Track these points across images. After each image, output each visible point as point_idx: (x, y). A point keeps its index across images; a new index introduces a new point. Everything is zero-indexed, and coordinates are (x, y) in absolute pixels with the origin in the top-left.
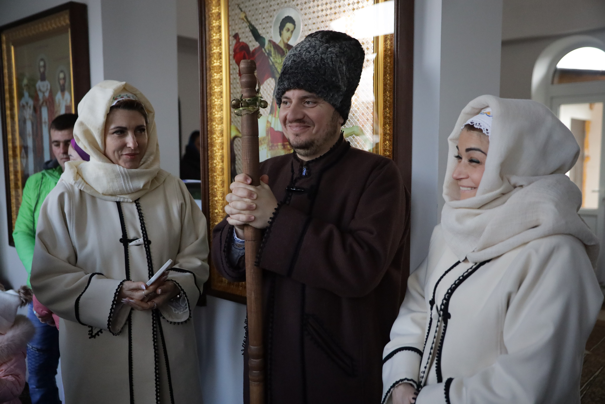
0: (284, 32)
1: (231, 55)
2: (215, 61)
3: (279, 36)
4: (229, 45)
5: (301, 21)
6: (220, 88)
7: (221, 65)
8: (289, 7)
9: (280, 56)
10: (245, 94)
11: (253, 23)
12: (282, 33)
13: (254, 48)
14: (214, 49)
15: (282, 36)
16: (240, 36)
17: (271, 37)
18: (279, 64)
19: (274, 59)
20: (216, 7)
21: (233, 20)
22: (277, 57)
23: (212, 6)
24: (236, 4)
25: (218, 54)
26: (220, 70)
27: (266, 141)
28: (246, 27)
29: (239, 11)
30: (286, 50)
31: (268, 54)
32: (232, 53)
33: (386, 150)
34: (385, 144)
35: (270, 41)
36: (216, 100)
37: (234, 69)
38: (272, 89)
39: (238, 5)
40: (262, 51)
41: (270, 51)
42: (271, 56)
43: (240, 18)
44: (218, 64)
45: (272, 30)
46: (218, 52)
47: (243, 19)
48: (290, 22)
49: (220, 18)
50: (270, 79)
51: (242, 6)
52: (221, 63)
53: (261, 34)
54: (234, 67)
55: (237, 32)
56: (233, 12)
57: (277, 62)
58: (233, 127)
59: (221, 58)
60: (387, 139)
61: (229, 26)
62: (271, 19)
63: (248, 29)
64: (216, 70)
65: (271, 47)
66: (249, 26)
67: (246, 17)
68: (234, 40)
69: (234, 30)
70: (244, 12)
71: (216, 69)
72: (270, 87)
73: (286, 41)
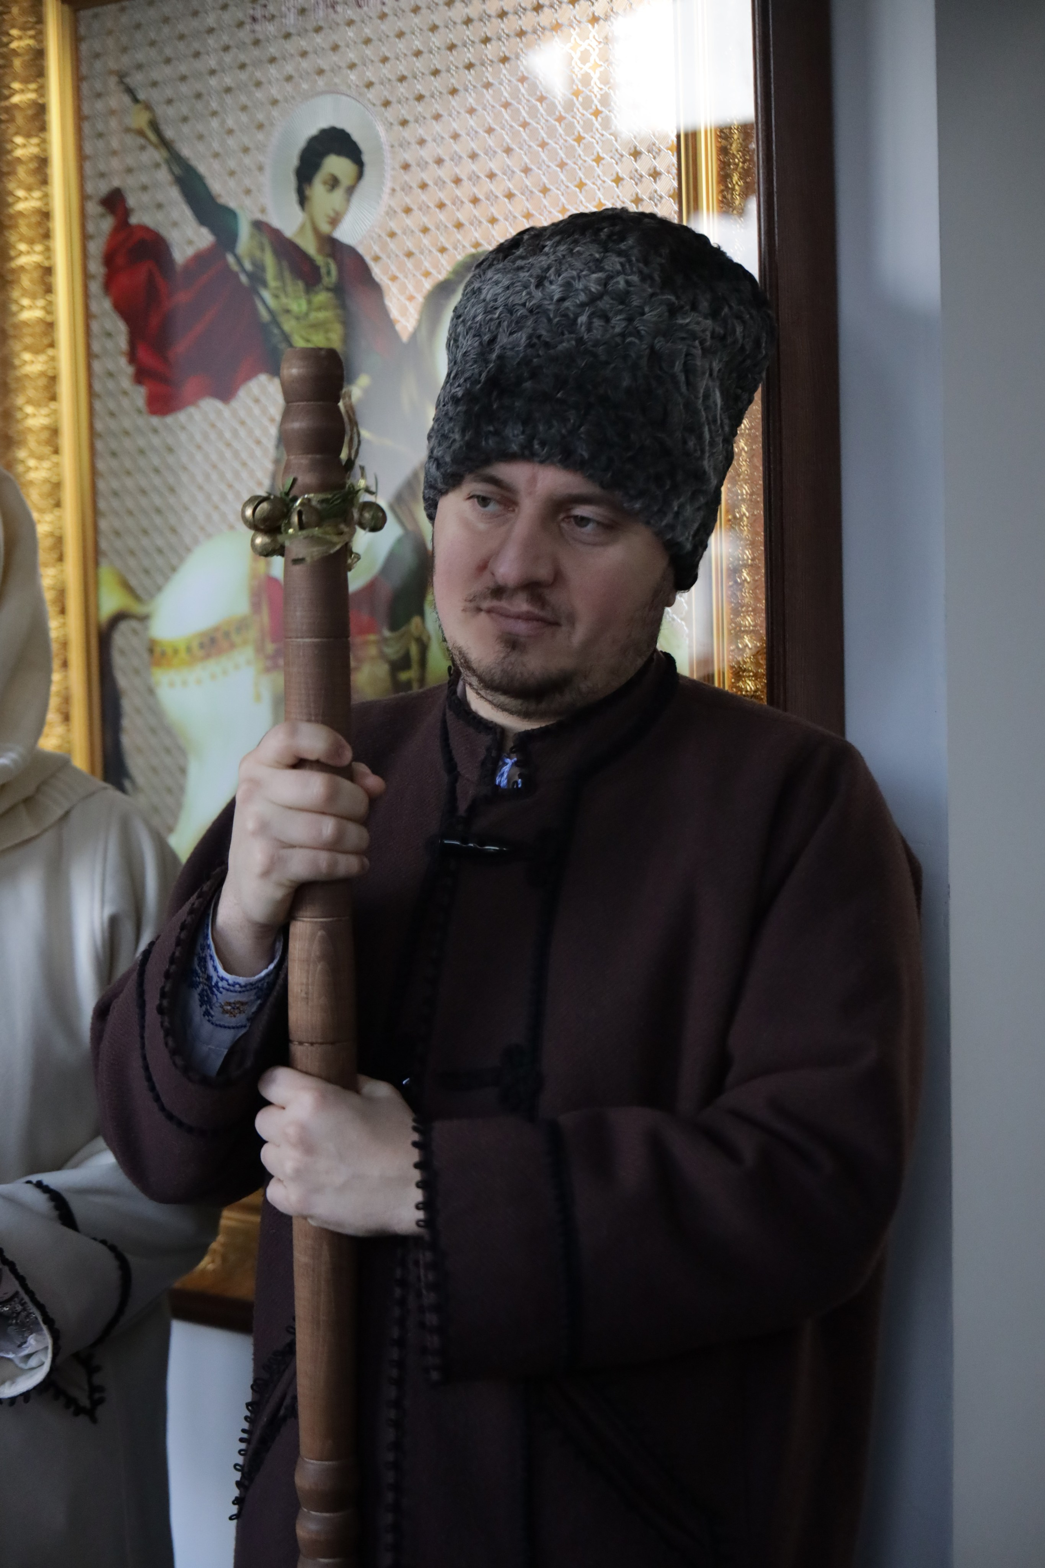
0: (318, 190)
1: (93, 277)
2: (25, 302)
3: (296, 207)
4: (85, 237)
5: (386, 147)
6: (48, 415)
7: (49, 319)
8: (333, 90)
9: (301, 285)
10: (306, 478)
11: (186, 151)
12: (308, 192)
13: (190, 252)
14: (21, 253)
15: (306, 205)
16: (131, 201)
17: (263, 211)
18: (298, 318)
19: (276, 297)
20: (26, 81)
21: (100, 135)
22: (290, 289)
23: (7, 79)
24: (111, 72)
25: (36, 275)
26: (46, 341)
27: (253, 634)
28: (157, 166)
29: (126, 99)
30: (328, 265)
31: (251, 276)
32: (97, 268)
33: (745, 670)
34: (738, 647)
35: (259, 226)
36: (32, 463)
37: (109, 335)
38: (272, 420)
39: (122, 76)
40: (227, 266)
41: (260, 267)
42: (265, 284)
43: (128, 130)
44: (38, 314)
45: (266, 179)
46: (39, 266)
47: (141, 133)
48: (339, 153)
49: (43, 128)
50: (263, 378)
51: (136, 79)
52: (49, 309)
53: (220, 196)
54: (108, 326)
55: (116, 183)
56: (99, 105)
57: (288, 311)
58: (107, 576)
59: (49, 289)
60: (745, 626)
61: (82, 157)
62: (260, 136)
63: (163, 175)
64: (28, 340)
65: (262, 249)
66: (167, 162)
67: (154, 125)
68: (102, 216)
69: (102, 175)
70: (148, 107)
71: (32, 335)
72: (264, 411)
73: (325, 228)
